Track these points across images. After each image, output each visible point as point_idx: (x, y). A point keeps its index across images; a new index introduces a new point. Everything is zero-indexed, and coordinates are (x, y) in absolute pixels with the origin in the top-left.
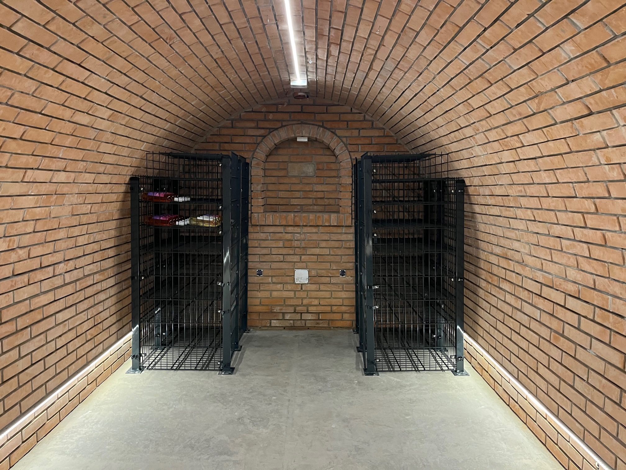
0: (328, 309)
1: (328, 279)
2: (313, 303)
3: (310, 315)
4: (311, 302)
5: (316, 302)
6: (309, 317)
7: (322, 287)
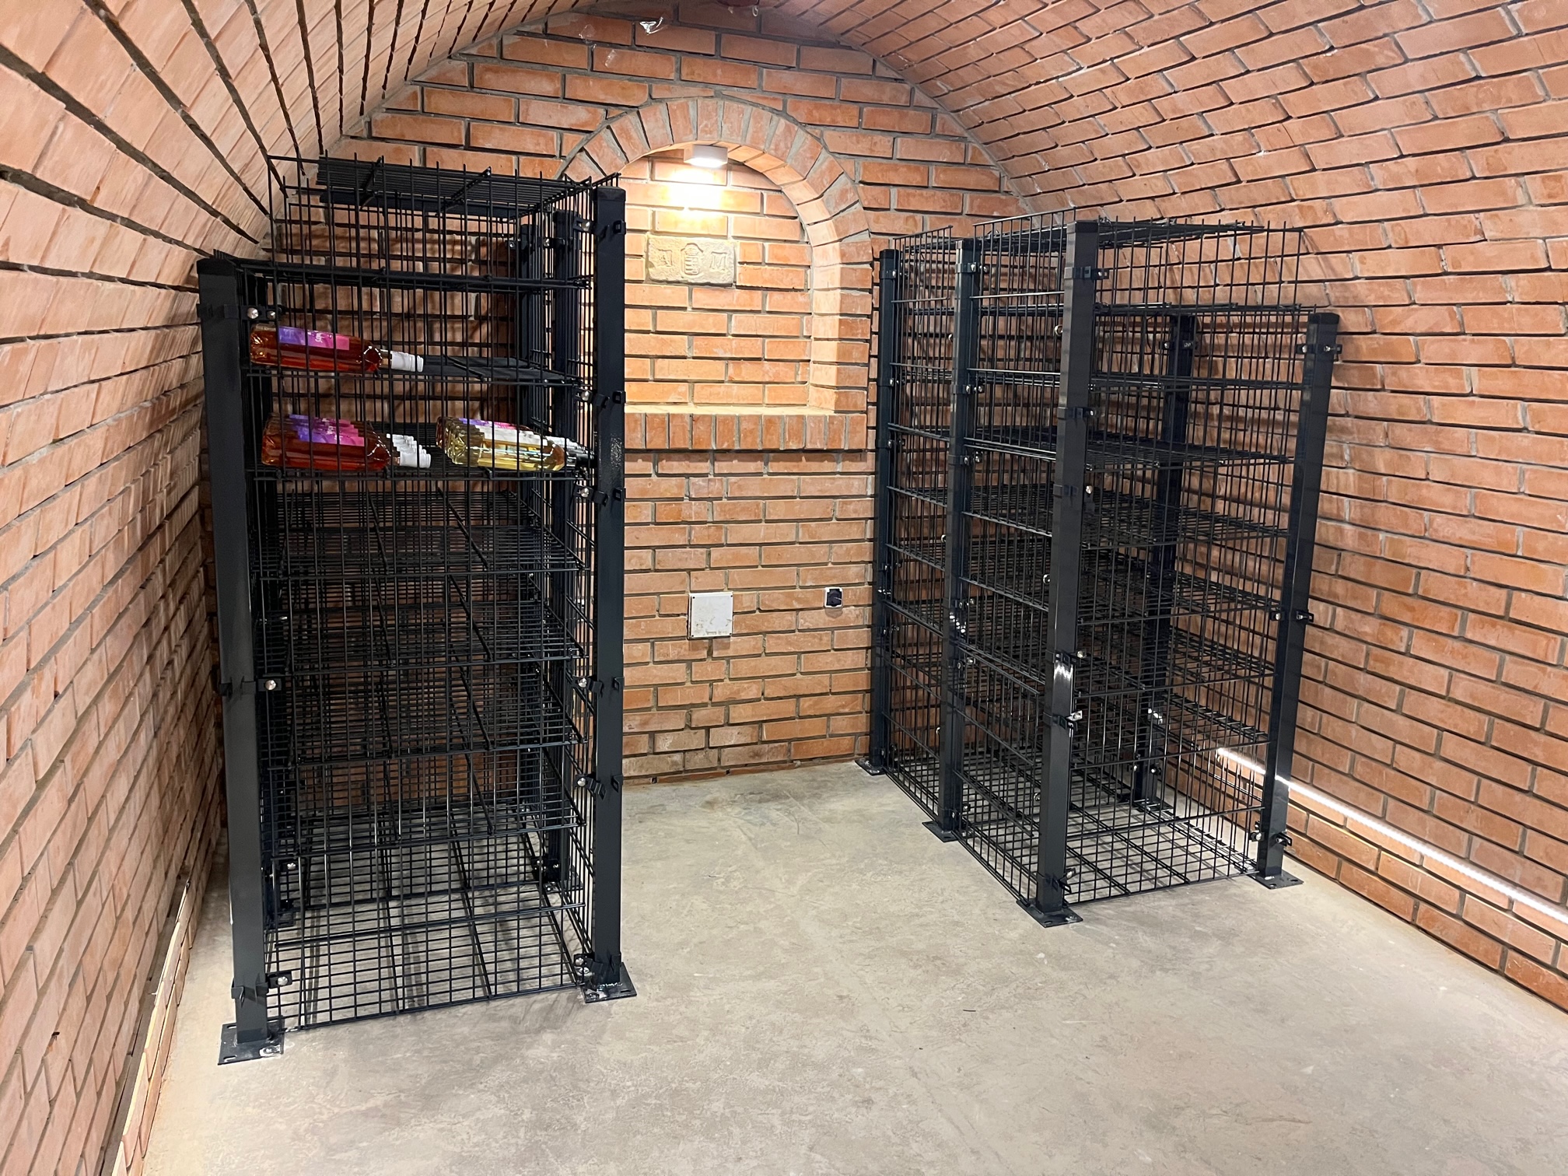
0: (788, 708)
1: (790, 617)
2: (744, 696)
3: (735, 730)
4: (738, 691)
5: (752, 691)
6: (732, 736)
7: (773, 644)
